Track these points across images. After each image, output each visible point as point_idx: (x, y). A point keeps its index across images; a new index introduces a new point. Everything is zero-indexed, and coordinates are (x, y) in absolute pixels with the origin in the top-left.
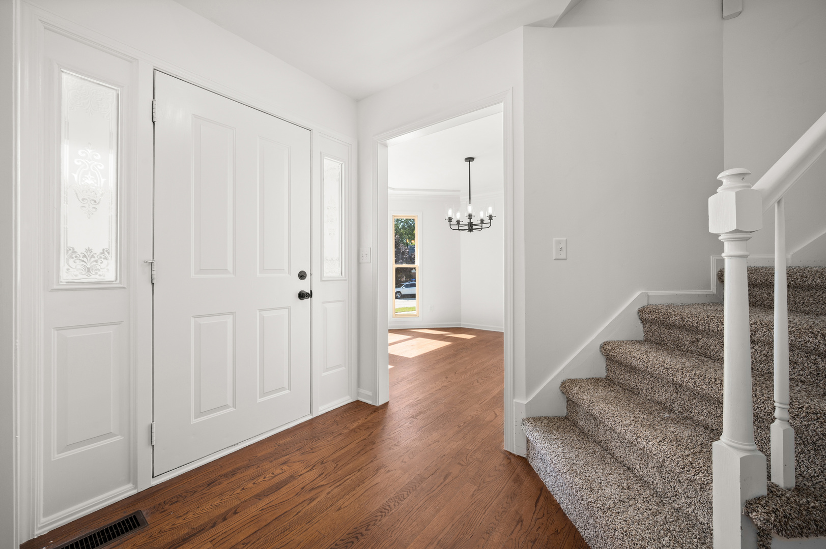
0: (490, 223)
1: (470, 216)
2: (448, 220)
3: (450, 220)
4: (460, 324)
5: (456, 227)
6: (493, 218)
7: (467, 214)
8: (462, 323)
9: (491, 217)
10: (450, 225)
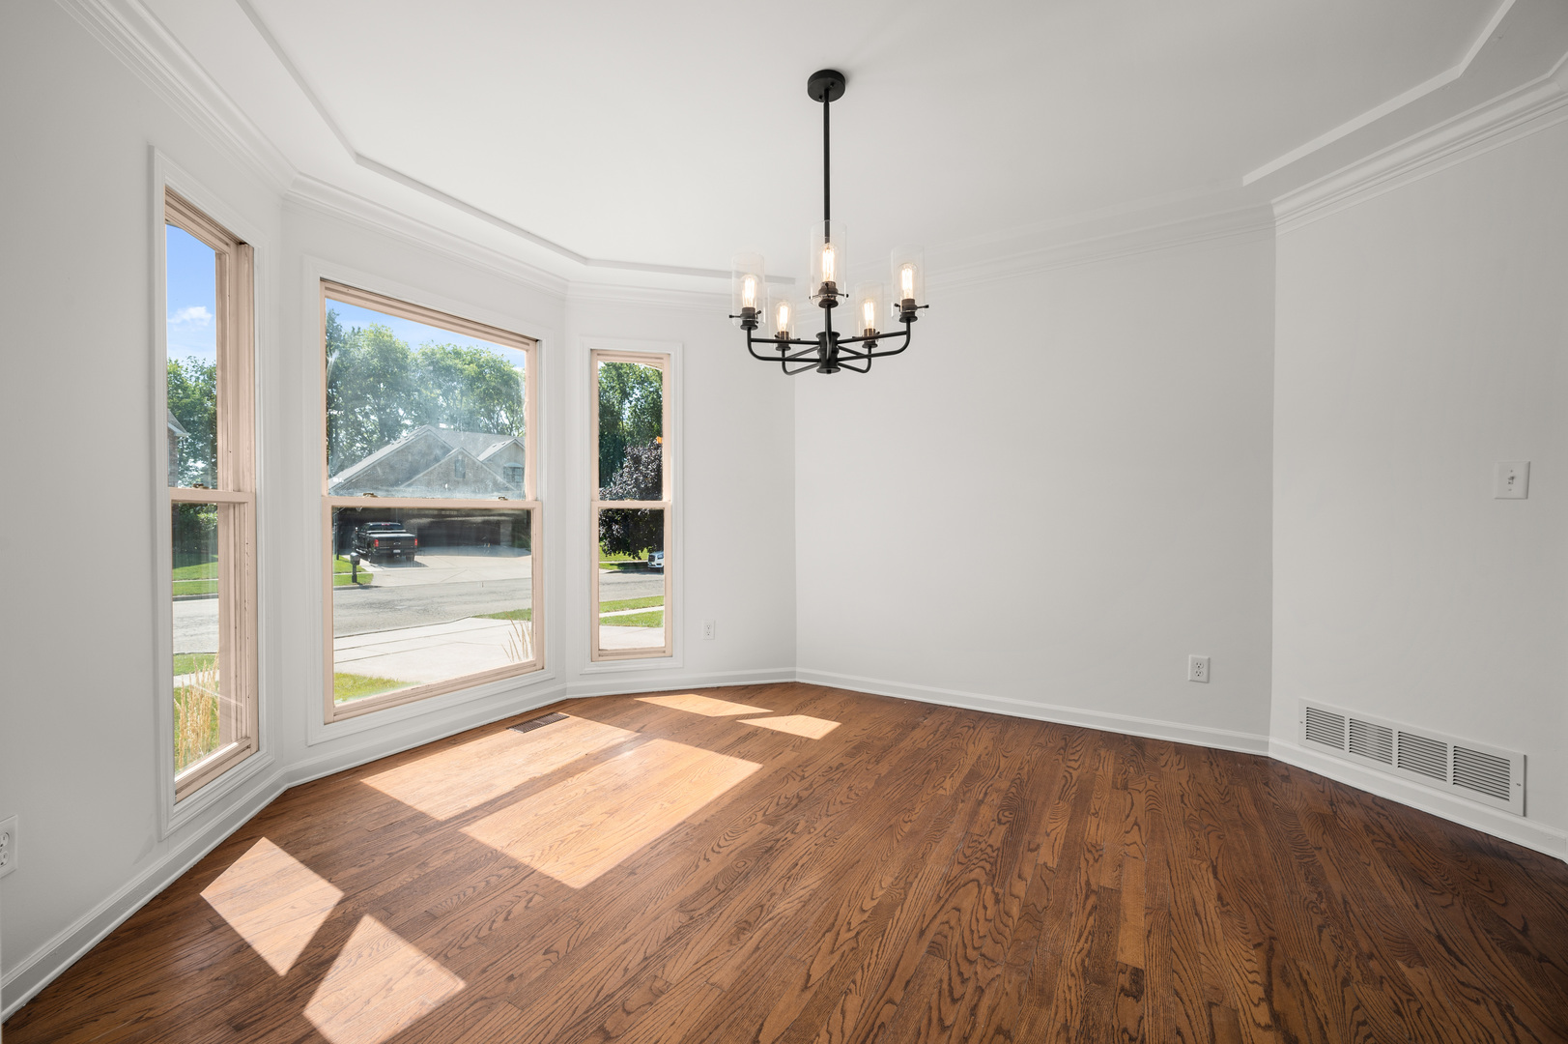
0: (907, 333)
1: (829, 298)
2: (740, 321)
3: (749, 320)
4: (793, 674)
5: (772, 350)
6: (917, 313)
7: (814, 289)
8: (798, 669)
9: (909, 312)
10: (750, 340)
